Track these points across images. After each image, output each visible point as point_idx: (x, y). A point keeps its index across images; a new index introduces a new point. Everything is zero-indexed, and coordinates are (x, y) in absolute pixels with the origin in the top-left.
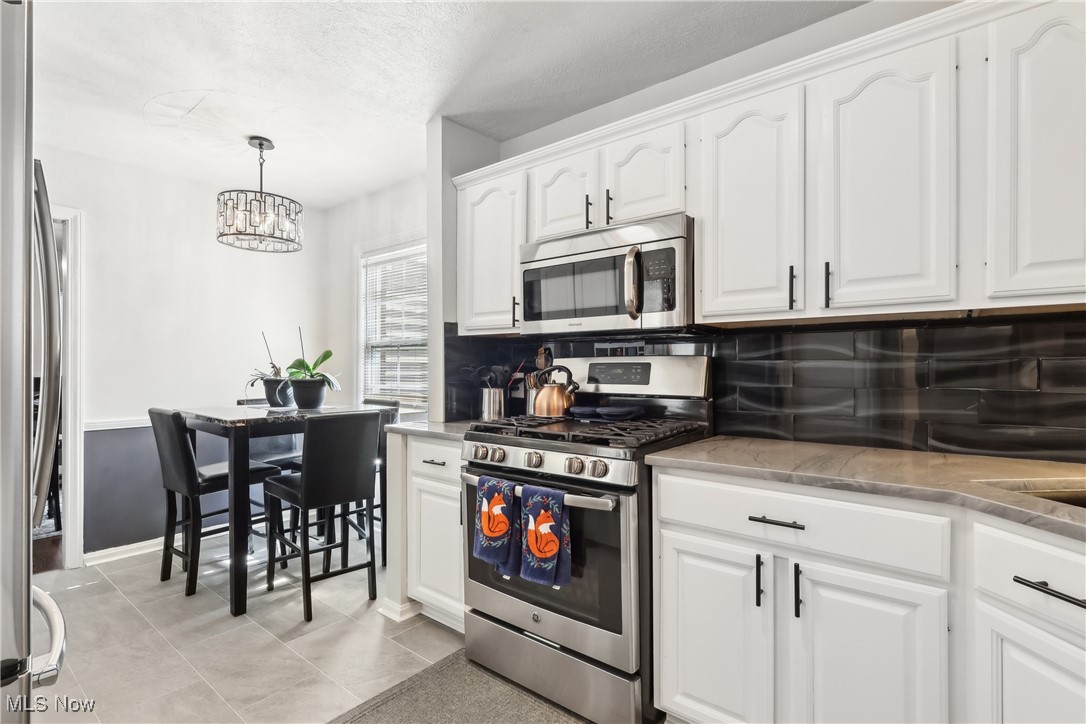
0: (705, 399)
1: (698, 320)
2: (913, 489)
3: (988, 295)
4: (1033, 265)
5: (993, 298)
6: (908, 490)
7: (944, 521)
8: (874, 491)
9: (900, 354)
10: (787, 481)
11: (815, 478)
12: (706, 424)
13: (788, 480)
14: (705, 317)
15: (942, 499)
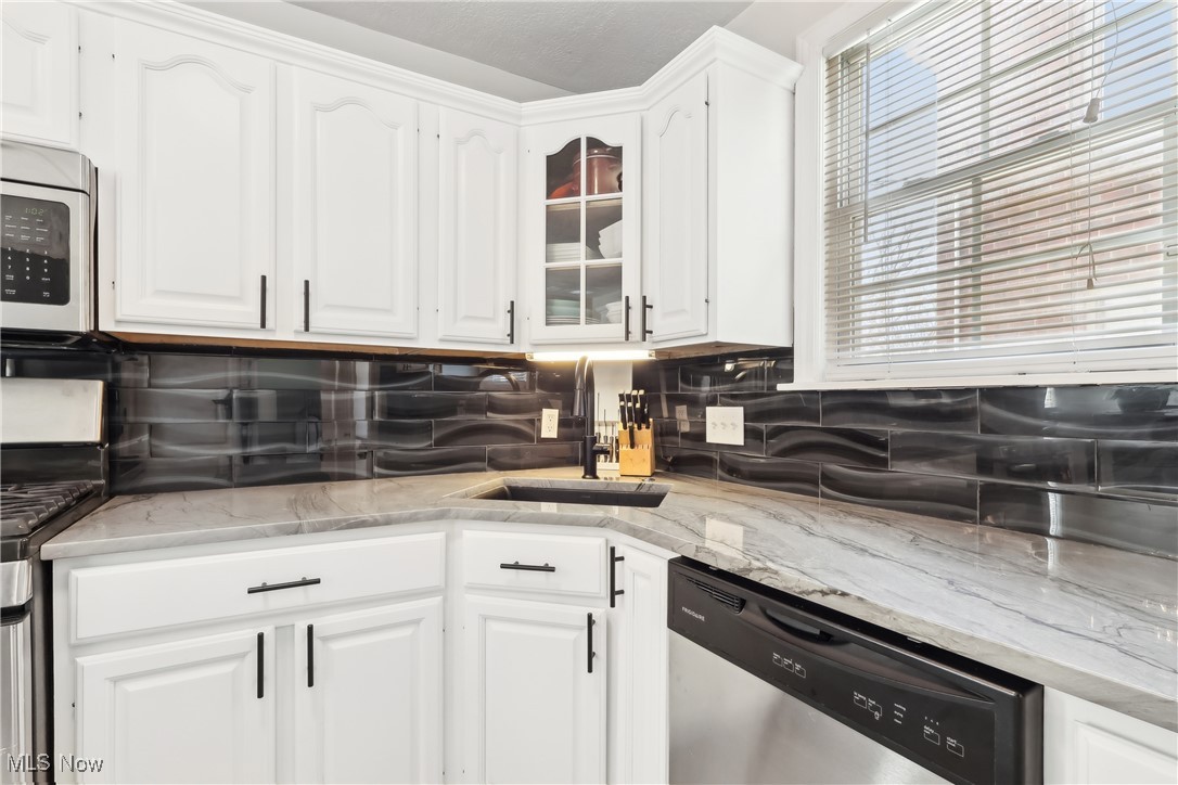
0: (101, 445)
1: (106, 326)
2: (420, 513)
3: (439, 337)
4: (467, 318)
5: (442, 340)
6: (416, 514)
7: (439, 536)
8: (388, 522)
9: (352, 386)
10: (296, 533)
11: (329, 521)
12: (103, 482)
13: (297, 531)
14: (118, 322)
15: (440, 516)
